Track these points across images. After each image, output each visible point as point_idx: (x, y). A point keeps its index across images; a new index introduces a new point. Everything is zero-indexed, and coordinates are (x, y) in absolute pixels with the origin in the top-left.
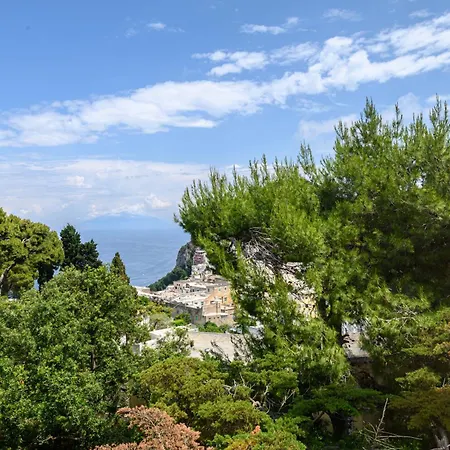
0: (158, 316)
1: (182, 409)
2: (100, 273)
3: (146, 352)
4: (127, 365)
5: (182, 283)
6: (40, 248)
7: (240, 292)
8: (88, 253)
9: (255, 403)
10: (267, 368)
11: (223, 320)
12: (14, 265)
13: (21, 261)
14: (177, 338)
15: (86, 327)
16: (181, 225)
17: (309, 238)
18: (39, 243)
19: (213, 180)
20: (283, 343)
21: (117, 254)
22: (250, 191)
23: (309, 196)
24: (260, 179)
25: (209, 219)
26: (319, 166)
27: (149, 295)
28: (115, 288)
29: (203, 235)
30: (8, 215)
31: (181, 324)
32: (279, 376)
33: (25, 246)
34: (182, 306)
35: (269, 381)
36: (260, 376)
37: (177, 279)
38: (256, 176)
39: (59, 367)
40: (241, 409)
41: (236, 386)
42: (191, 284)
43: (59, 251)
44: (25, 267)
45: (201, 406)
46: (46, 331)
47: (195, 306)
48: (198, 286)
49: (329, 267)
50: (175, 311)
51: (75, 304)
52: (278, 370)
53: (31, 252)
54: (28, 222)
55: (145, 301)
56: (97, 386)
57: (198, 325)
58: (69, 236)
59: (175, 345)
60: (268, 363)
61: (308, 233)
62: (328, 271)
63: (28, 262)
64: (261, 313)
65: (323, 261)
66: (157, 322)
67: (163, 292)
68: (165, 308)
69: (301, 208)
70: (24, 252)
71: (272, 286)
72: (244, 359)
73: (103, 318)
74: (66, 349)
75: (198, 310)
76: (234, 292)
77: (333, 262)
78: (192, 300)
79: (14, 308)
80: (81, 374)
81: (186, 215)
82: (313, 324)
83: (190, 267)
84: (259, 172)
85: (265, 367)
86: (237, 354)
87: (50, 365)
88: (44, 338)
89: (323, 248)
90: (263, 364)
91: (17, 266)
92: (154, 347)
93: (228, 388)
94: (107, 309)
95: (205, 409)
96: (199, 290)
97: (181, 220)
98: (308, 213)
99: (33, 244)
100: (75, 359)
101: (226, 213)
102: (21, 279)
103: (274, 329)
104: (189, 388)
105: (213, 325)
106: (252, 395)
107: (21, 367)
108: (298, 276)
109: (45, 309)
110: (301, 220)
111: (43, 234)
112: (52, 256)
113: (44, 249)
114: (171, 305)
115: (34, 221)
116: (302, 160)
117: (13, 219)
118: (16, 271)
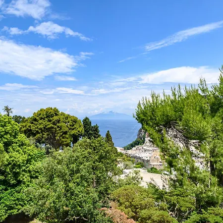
0: (128, 163)
1: (133, 211)
2: (98, 141)
3: (119, 180)
4: (110, 186)
5: (140, 147)
6: (73, 127)
7: (165, 154)
8: (95, 131)
9: (170, 213)
10: (177, 195)
11: (160, 167)
12: (62, 135)
13: (65, 133)
14: (134, 175)
15: (91, 166)
16: (137, 119)
17: (203, 128)
18: (73, 125)
19: (153, 97)
20: (187, 183)
21: (108, 131)
22: (172, 102)
23: (203, 105)
24: (177, 96)
25: (150, 116)
26: (210, 89)
27: (124, 152)
28: (105, 148)
29: (147, 124)
30: (60, 112)
31: (139, 167)
32: (184, 200)
33: (67, 126)
34: (140, 158)
35: (178, 202)
36: (174, 199)
37: (138, 144)
38: (174, 95)
39: (78, 184)
40: (163, 215)
41: (161, 203)
42: (144, 147)
43: (82, 129)
44: (67, 136)
45: (142, 211)
46: (73, 167)
47: (146, 159)
48: (148, 148)
49: (214, 144)
50: (136, 161)
51: (87, 155)
52: (184, 197)
53: (70, 129)
54: (69, 115)
55: (121, 155)
56: (96, 195)
57: (147, 168)
58: (86, 122)
59: (133, 178)
60: (178, 193)
61: (202, 125)
62: (213, 146)
63: (68, 134)
64: (175, 166)
65: (211, 140)
66: (127, 165)
67: (131, 150)
68: (131, 159)
69: (199, 111)
70: (67, 129)
71: (182, 152)
72: (167, 189)
73: (99, 162)
74: (82, 176)
75: (148, 161)
76: (162, 154)
77: (216, 141)
78: (145, 156)
79: (60, 155)
80: (88, 189)
81: (139, 114)
82: (204, 174)
83: (144, 139)
84: (176, 93)
85: (176, 195)
86: (164, 186)
87: (75, 183)
88: (72, 170)
89: (210, 134)
90: (175, 193)
91: (64, 135)
92: (123, 178)
93: (156, 203)
94: (101, 158)
95: (144, 213)
96: (149, 150)
97: (136, 117)
98: (203, 114)
99: (70, 125)
100: (86, 181)
101: (159, 114)
102: (66, 141)
103: (182, 175)
104: (137, 201)
105: (155, 169)
106: (169, 208)
107: (62, 183)
108: (197, 148)
109: (73, 157)
110: (198, 118)
111: (75, 121)
112: (79, 131)
113: (75, 128)
114: (134, 158)
115: (71, 115)
116: (201, 86)
117: (63, 114)
118: (63, 138)
